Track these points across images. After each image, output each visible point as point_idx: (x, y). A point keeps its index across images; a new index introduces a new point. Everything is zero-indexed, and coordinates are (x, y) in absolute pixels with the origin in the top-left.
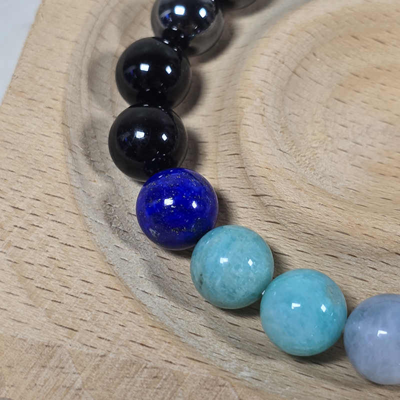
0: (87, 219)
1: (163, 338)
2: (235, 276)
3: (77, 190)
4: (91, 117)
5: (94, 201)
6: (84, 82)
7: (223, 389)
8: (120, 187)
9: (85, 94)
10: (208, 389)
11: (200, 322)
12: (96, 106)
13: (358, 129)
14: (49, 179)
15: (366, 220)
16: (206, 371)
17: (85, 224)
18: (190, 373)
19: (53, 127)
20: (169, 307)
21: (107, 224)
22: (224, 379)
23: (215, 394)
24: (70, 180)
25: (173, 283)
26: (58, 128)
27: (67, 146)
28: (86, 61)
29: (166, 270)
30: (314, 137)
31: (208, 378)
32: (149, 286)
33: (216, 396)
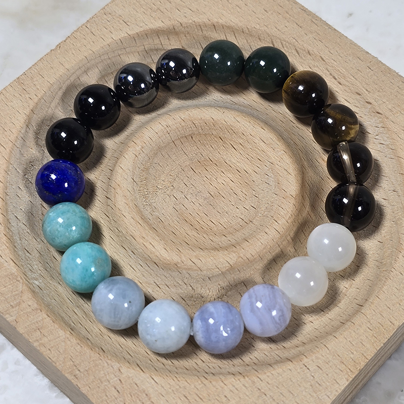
0: (11, 166)
1: (6, 243)
2: (57, 230)
3: (16, 148)
4: (53, 114)
5: (23, 159)
6: (60, 93)
7: (17, 282)
8: (46, 158)
9: (57, 100)
10: (10, 279)
11: (37, 247)
12: (60, 109)
13: (193, 190)
14: (6, 136)
15: (149, 237)
16: (15, 270)
17: (8, 167)
18: (7, 267)
19: (25, 109)
20: (25, 231)
21: (22, 174)
22: (21, 278)
23: (12, 282)
24: (16, 141)
25: (38, 222)
26: (27, 111)
27: (27, 123)
28: (68, 83)
29: (40, 213)
30: (163, 182)
31: (14, 273)
32: (22, 216)
33: (11, 284)
